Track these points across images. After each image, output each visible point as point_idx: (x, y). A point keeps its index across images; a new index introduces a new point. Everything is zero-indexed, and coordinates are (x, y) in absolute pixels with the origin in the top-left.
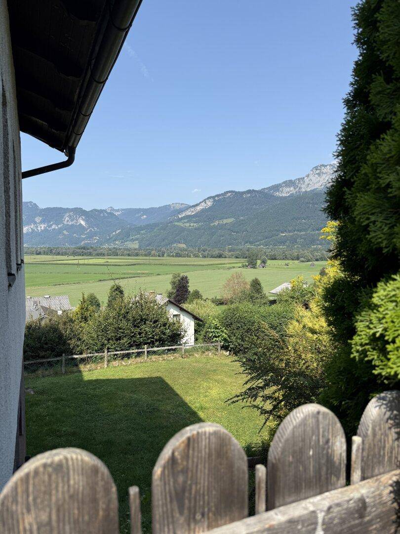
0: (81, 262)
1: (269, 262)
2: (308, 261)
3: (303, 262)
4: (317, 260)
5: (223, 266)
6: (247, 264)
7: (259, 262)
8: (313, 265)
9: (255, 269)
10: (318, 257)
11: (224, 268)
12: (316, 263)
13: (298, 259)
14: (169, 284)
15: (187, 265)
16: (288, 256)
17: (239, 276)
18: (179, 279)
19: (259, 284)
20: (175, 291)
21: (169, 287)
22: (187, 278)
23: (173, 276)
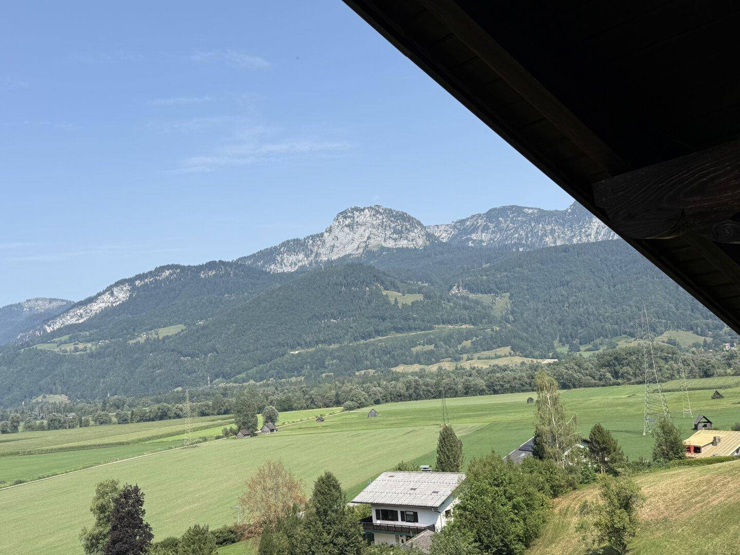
1: (282, 417)
2: (361, 405)
3: (350, 408)
4: (377, 402)
5: (177, 437)
6: (235, 427)
7: (260, 418)
8: (374, 414)
9: (254, 438)
10: (379, 397)
11: (181, 444)
12: (377, 408)
13: (338, 403)
14: (91, 515)
16: (317, 399)
17: (276, 471)
18: (116, 495)
19: (337, 487)
20: (109, 528)
21: (90, 522)
22: (136, 490)
23: (98, 491)
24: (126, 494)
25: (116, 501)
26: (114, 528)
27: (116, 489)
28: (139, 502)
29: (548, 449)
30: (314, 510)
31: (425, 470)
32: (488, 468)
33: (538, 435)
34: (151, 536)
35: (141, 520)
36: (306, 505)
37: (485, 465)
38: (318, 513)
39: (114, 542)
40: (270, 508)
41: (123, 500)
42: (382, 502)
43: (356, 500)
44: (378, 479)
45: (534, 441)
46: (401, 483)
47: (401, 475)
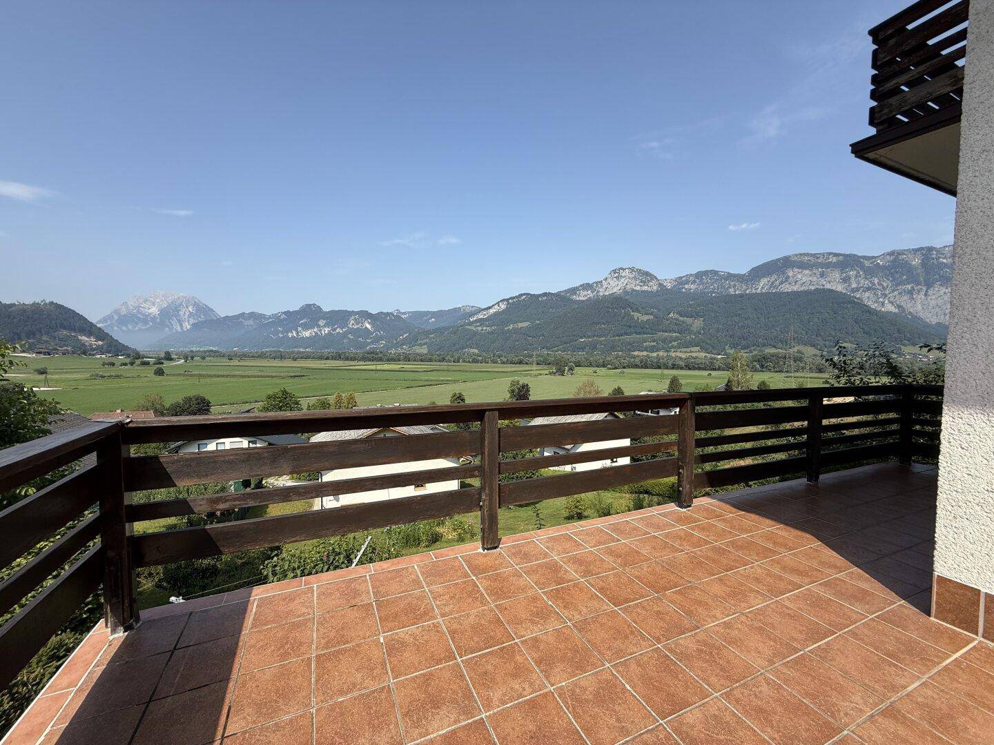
0: (379, 367)
1: (577, 369)
2: (616, 368)
3: (610, 369)
4: (624, 368)
5: (531, 371)
6: (555, 371)
7: (566, 368)
8: (623, 373)
9: (563, 377)
11: (530, 375)
12: (624, 370)
13: (604, 366)
14: (508, 392)
15: (488, 372)
16: (594, 363)
17: (591, 385)
18: (519, 387)
21: (508, 396)
22: (527, 386)
23: (512, 384)
24: (523, 387)
25: (519, 389)
27: (519, 384)
28: (528, 390)
33: (729, 381)
35: (529, 398)
45: (727, 385)
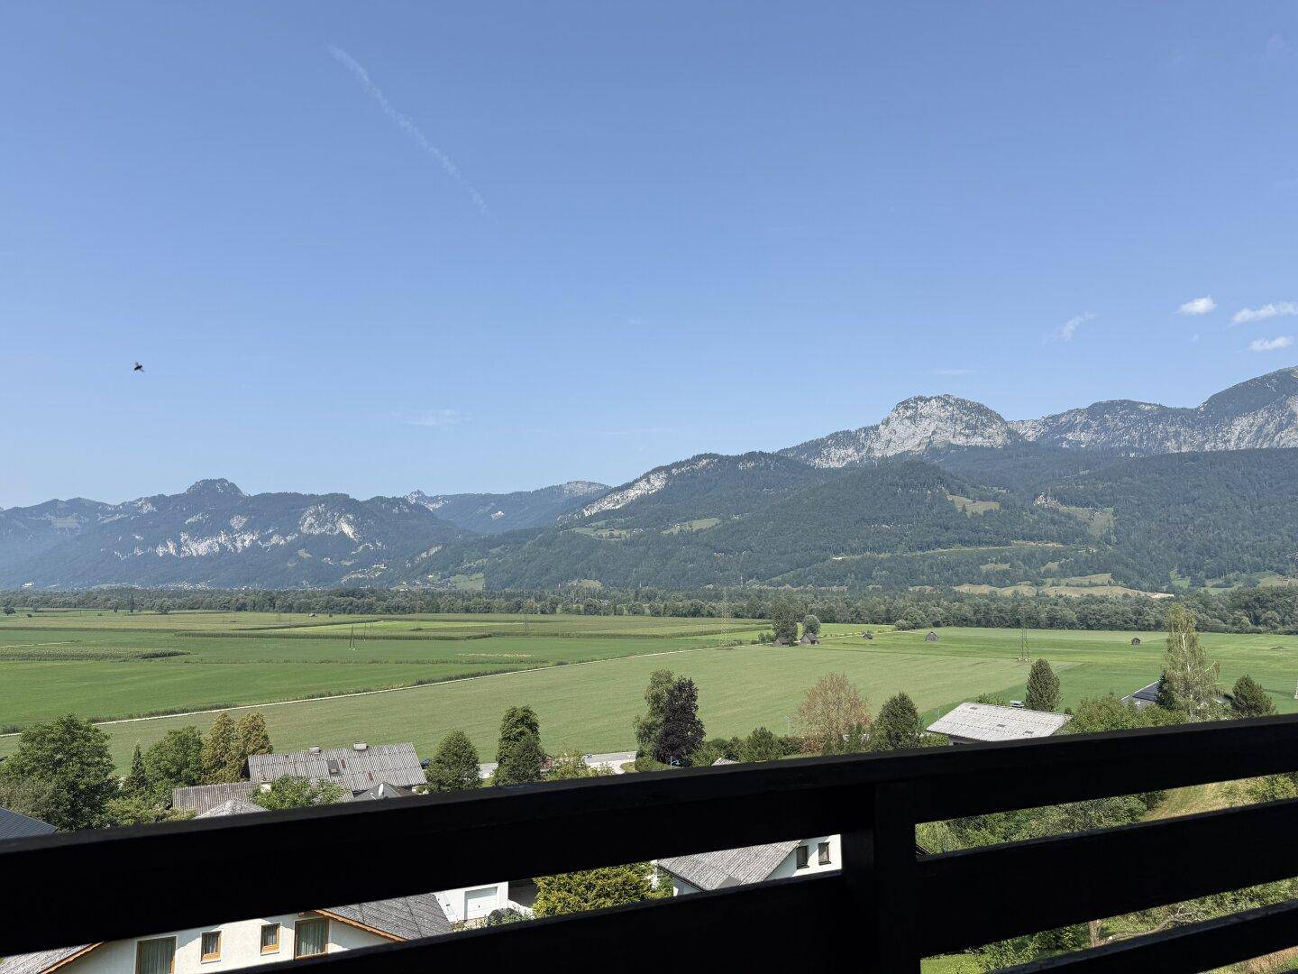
1: (825, 628)
2: (916, 626)
3: (904, 628)
4: (937, 625)
5: (711, 637)
6: (772, 633)
7: (800, 627)
8: (933, 637)
9: (792, 648)
10: (939, 617)
11: (716, 644)
12: (935, 630)
13: (889, 621)
14: (645, 703)
15: (619, 636)
16: (863, 613)
17: (840, 684)
18: (670, 687)
19: (913, 712)
20: (661, 720)
21: (644, 710)
22: (690, 684)
23: (653, 681)
24: (681, 687)
25: (671, 693)
26: (667, 720)
27: (669, 681)
28: (692, 697)
29: (1179, 699)
30: (884, 733)
31: (1016, 706)
32: (1104, 711)
33: (1164, 680)
34: (702, 734)
35: (694, 716)
36: (872, 726)
37: (1100, 708)
38: (889, 735)
39: (667, 734)
40: (831, 723)
41: (676, 692)
42: (962, 734)
43: (930, 728)
44: (958, 709)
45: (1160, 688)
46: (987, 718)
47: (983, 709)
